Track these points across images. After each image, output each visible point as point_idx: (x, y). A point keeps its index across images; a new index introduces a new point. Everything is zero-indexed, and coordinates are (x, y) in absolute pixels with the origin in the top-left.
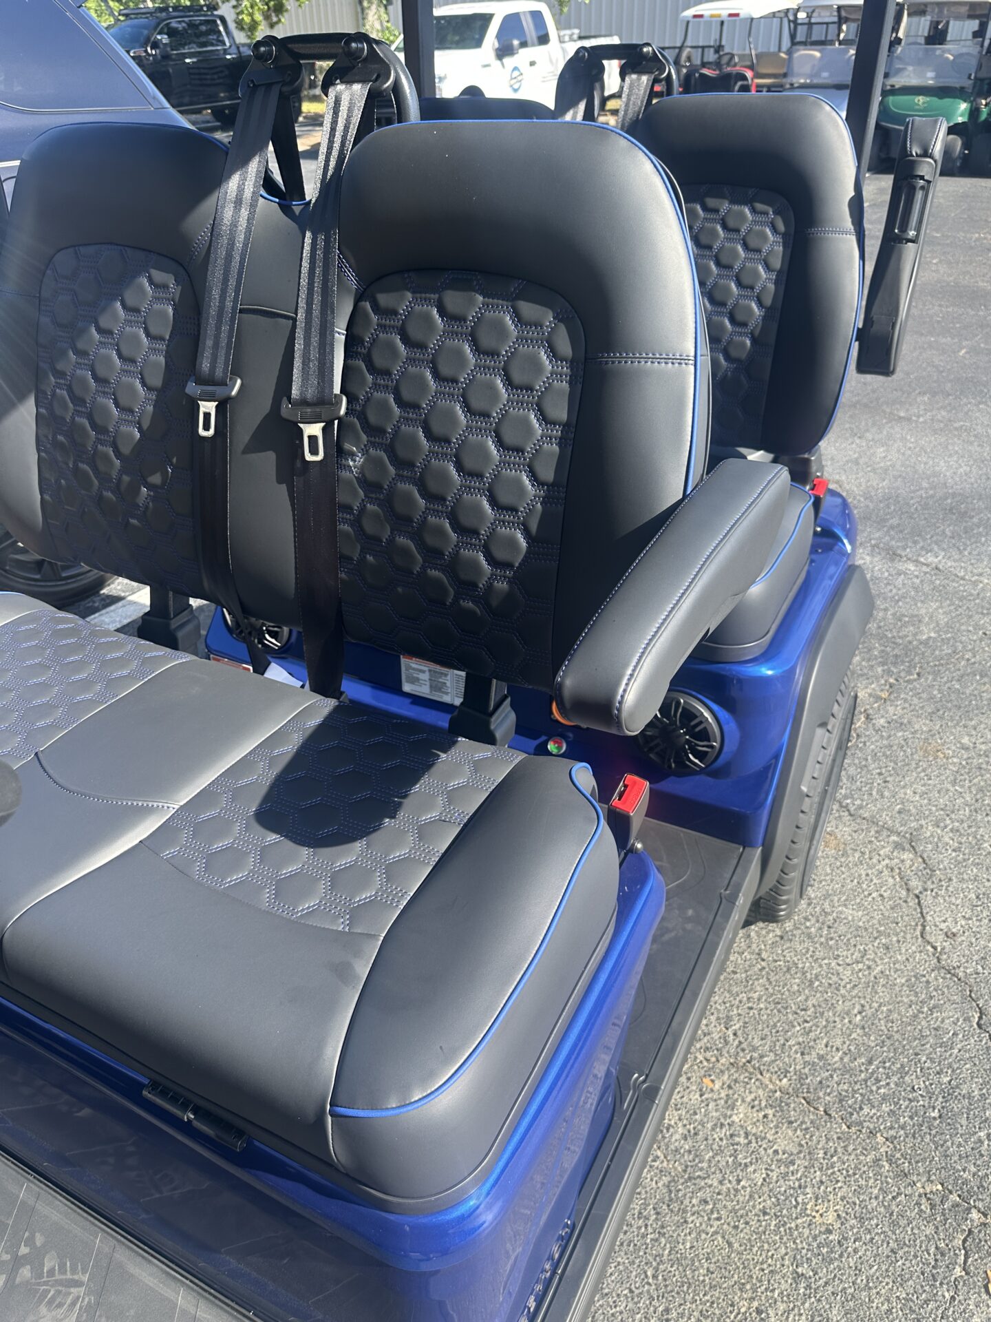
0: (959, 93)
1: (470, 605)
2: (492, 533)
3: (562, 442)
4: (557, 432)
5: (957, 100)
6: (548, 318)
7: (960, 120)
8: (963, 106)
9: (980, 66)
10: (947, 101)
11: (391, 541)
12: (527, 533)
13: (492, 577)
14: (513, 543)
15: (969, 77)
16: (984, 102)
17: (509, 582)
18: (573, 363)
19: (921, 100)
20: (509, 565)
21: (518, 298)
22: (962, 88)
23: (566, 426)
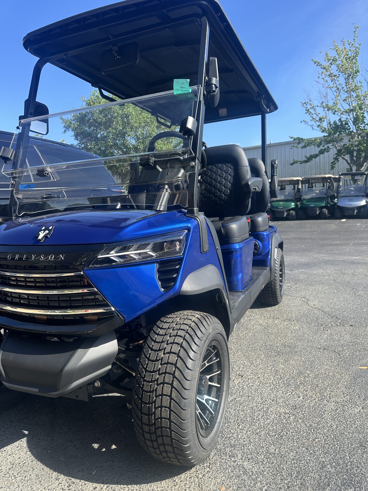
0: (292, 201)
1: (222, 202)
2: (225, 191)
3: (233, 178)
4: (232, 177)
5: (291, 202)
6: (230, 165)
7: (293, 207)
8: (293, 204)
9: (295, 195)
10: (288, 203)
11: (209, 196)
12: (229, 190)
13: (225, 197)
14: (228, 192)
15: (293, 197)
16: (298, 203)
17: (227, 197)
18: (233, 169)
19: (281, 203)
20: (227, 195)
21: (226, 163)
22: (292, 200)
23: (233, 176)
